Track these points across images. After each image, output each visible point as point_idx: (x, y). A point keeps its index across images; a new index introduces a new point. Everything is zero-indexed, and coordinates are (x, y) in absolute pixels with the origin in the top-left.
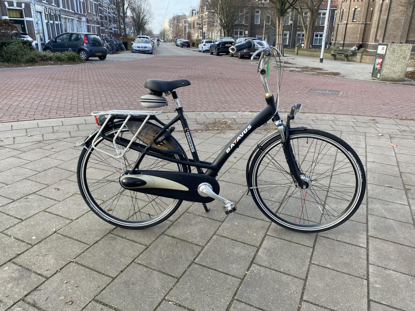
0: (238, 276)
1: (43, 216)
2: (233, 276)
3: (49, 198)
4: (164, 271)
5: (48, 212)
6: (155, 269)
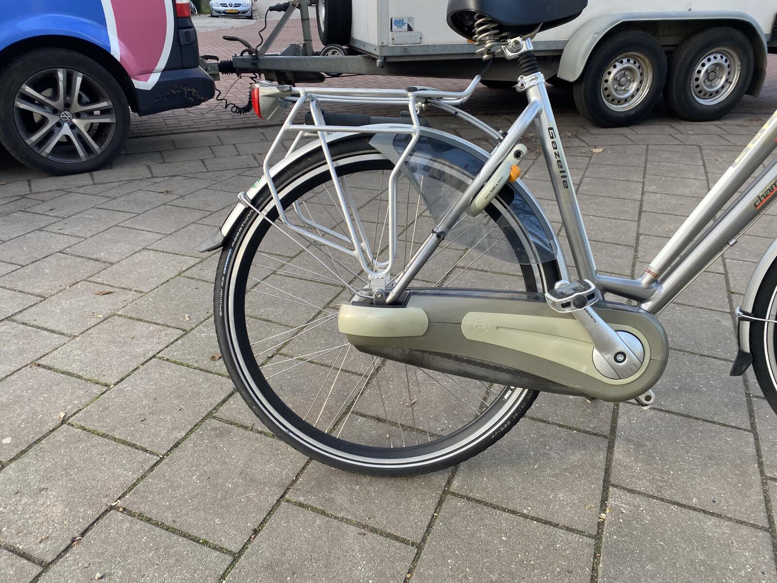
0: (580, 528)
1: (29, 379)
2: (568, 529)
3: (46, 329)
4: (372, 523)
5: (44, 367)
6: (347, 520)
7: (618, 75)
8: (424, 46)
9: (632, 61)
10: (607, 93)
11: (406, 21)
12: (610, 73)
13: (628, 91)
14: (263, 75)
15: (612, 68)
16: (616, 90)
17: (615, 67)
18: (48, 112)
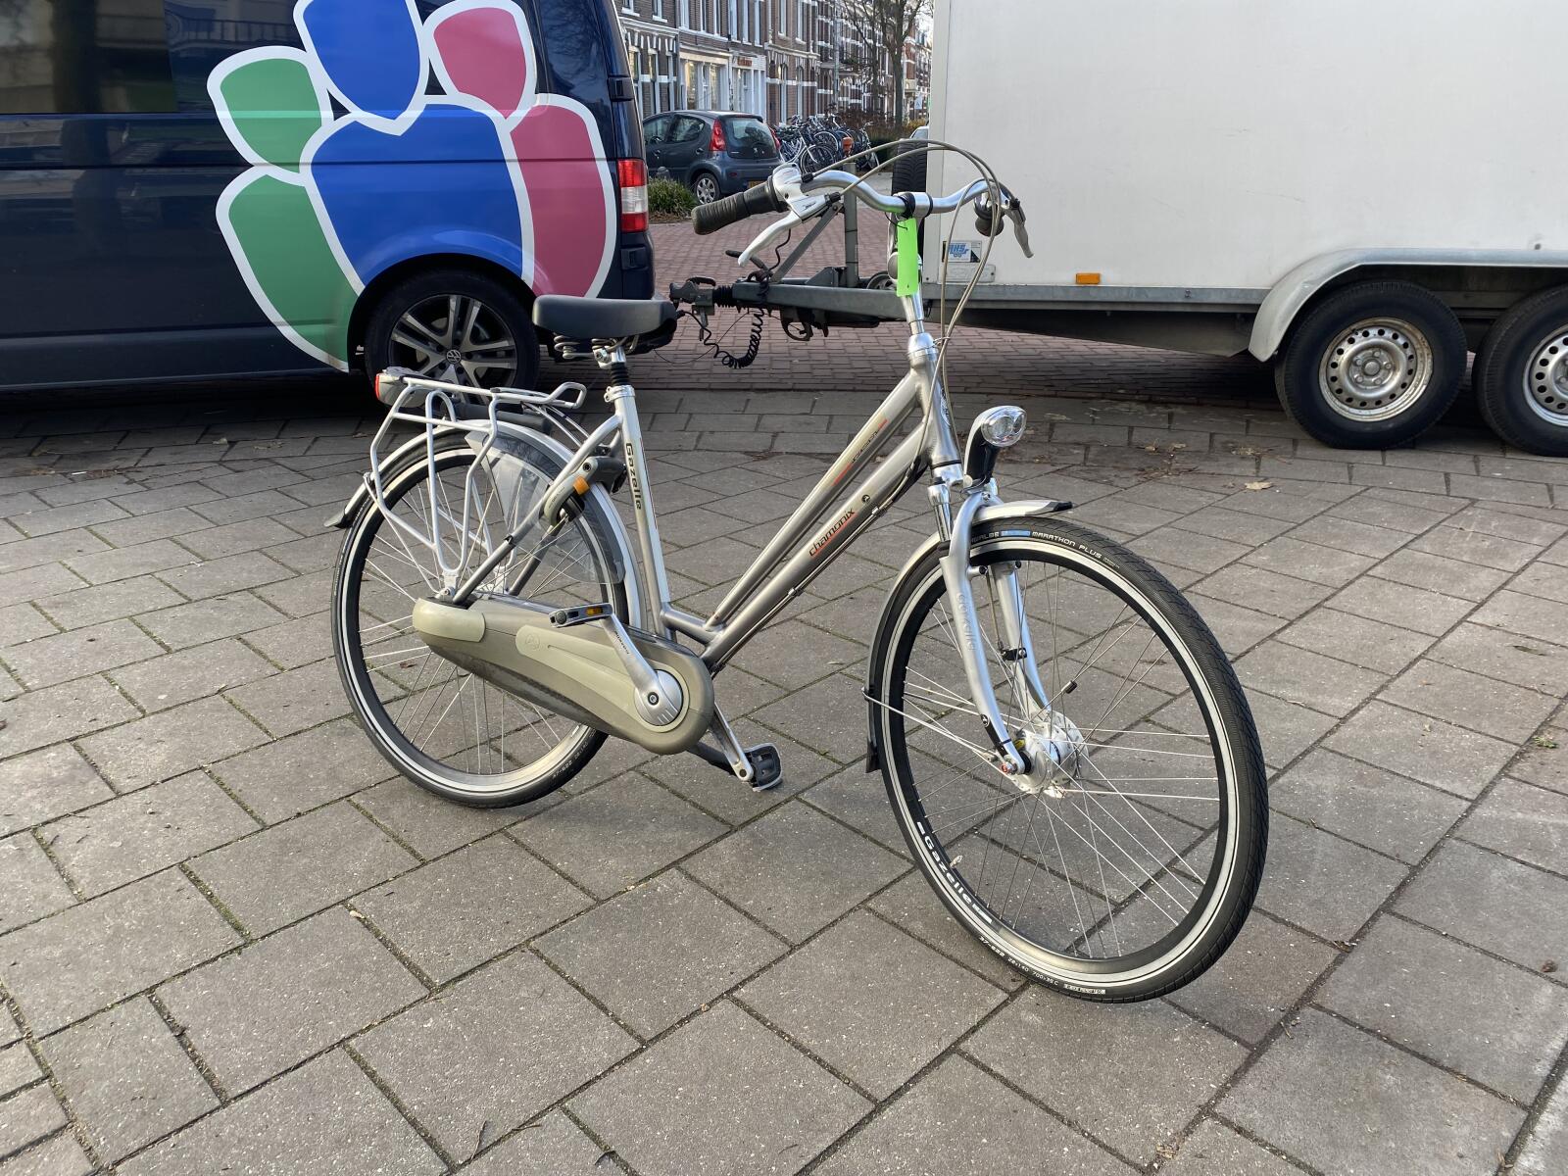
0: (595, 891)
1: (223, 650)
2: (582, 888)
3: (273, 606)
4: (404, 836)
5: (243, 641)
6: (384, 827)
7: (1359, 356)
8: (997, 286)
9: (1388, 334)
10: (1336, 386)
11: (968, 246)
12: (1341, 352)
13: (1382, 386)
14: (776, 313)
15: (1346, 343)
16: (1355, 383)
17: (1352, 341)
18: (431, 350)
